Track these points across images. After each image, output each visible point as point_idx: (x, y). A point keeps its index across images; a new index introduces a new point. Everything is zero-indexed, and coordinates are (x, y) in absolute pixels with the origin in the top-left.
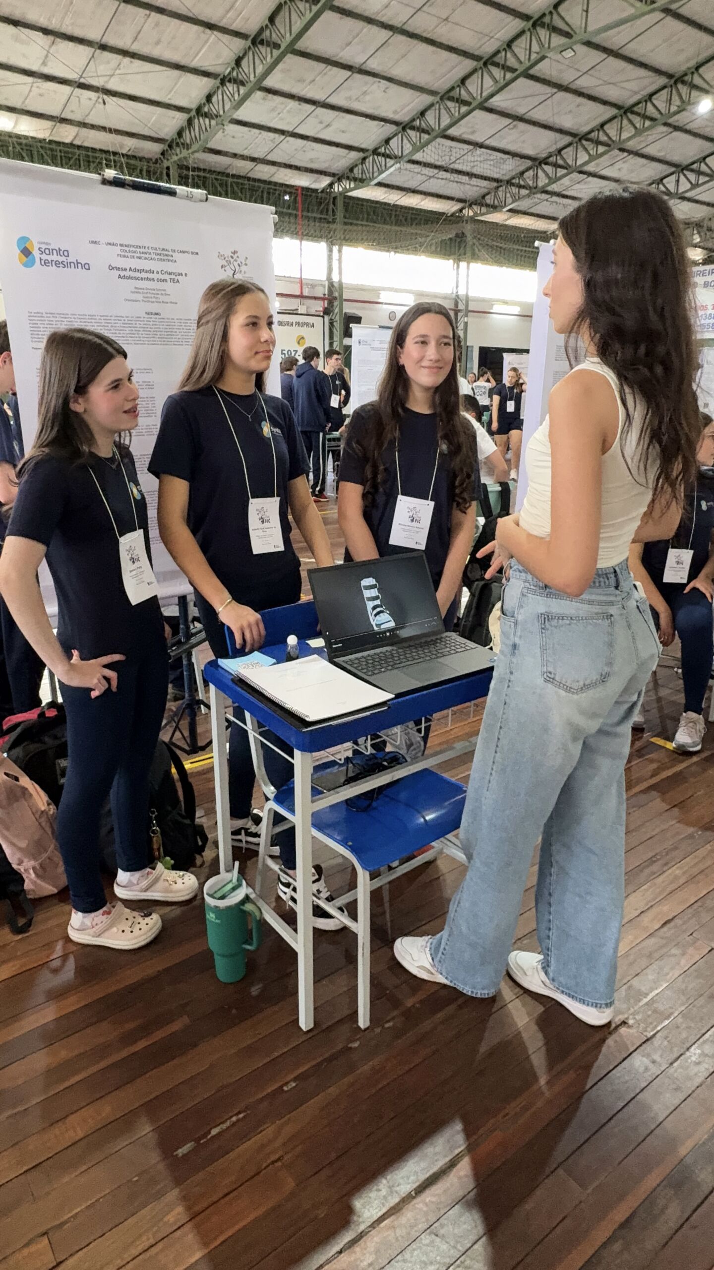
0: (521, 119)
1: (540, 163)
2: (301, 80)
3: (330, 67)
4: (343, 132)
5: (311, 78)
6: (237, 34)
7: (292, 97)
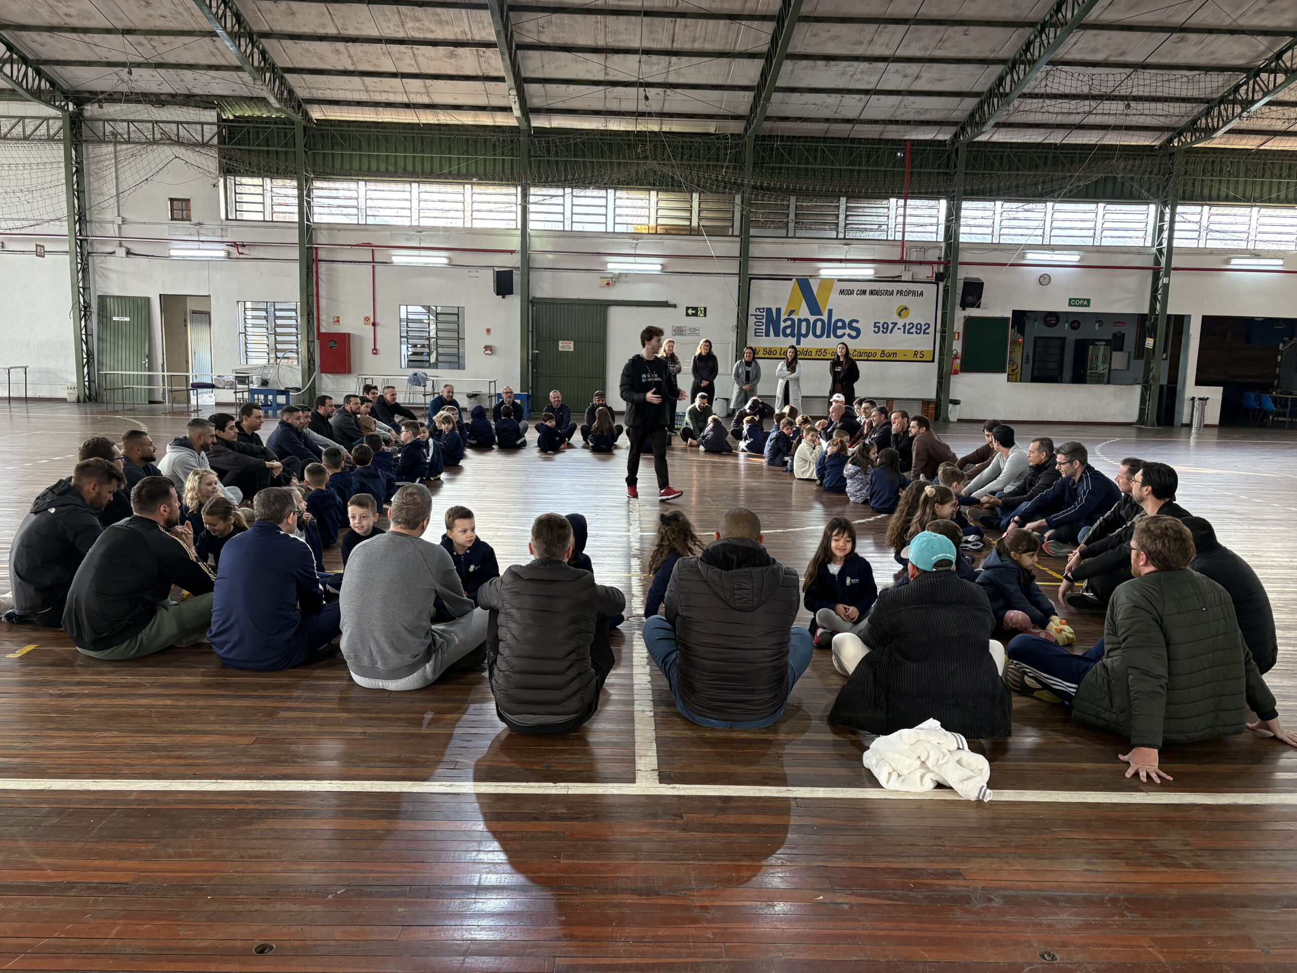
0: (1183, 29)
1: (1257, 74)
2: (859, 43)
3: (882, 26)
4: (939, 80)
5: (869, 38)
6: (764, 18)
7: (856, 58)
